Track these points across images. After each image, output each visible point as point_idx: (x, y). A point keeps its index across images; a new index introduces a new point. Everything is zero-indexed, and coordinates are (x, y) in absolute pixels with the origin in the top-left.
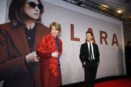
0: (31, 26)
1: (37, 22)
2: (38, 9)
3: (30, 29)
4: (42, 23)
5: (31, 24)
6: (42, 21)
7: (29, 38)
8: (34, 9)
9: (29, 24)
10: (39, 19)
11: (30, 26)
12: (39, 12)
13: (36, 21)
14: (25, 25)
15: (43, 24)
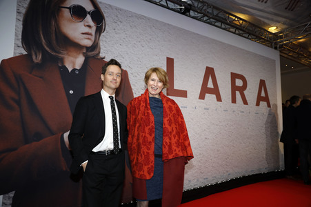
0: (75, 62)
1: (90, 54)
2: (92, 23)
3: (74, 70)
4: (102, 55)
5: (76, 58)
6: (102, 51)
7: (71, 92)
8: (82, 23)
9: (71, 59)
10: (95, 46)
11: (74, 64)
12: (94, 28)
13: (87, 51)
14: (62, 60)
15: (104, 58)
